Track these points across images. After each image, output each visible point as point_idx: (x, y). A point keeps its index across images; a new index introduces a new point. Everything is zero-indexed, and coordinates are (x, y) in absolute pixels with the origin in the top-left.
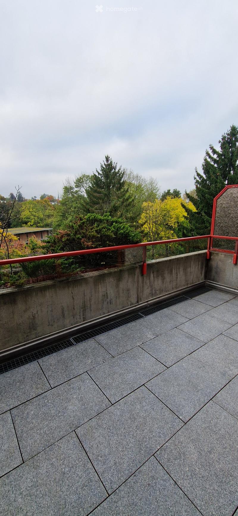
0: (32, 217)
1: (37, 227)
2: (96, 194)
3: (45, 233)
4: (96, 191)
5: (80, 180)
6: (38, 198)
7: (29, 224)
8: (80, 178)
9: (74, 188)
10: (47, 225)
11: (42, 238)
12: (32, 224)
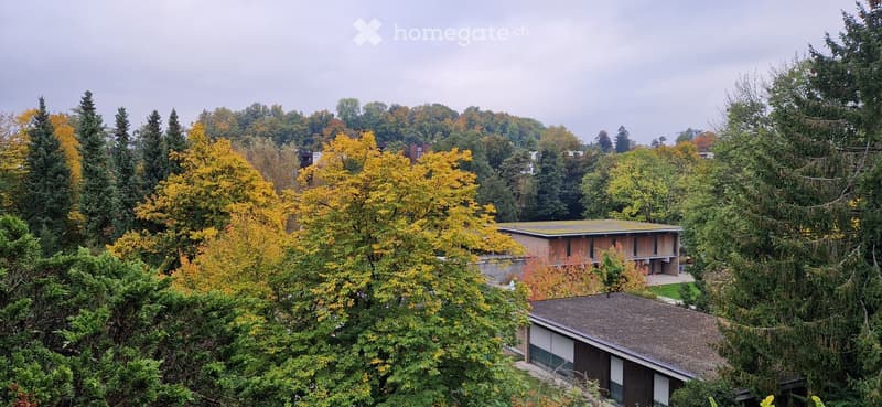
0: (637, 193)
1: (649, 220)
2: (813, 122)
3: (666, 239)
4: (815, 111)
5: (791, 81)
6: (670, 142)
7: (626, 210)
8: (792, 72)
9: (763, 106)
10: (676, 218)
11: (656, 252)
12: (634, 213)
